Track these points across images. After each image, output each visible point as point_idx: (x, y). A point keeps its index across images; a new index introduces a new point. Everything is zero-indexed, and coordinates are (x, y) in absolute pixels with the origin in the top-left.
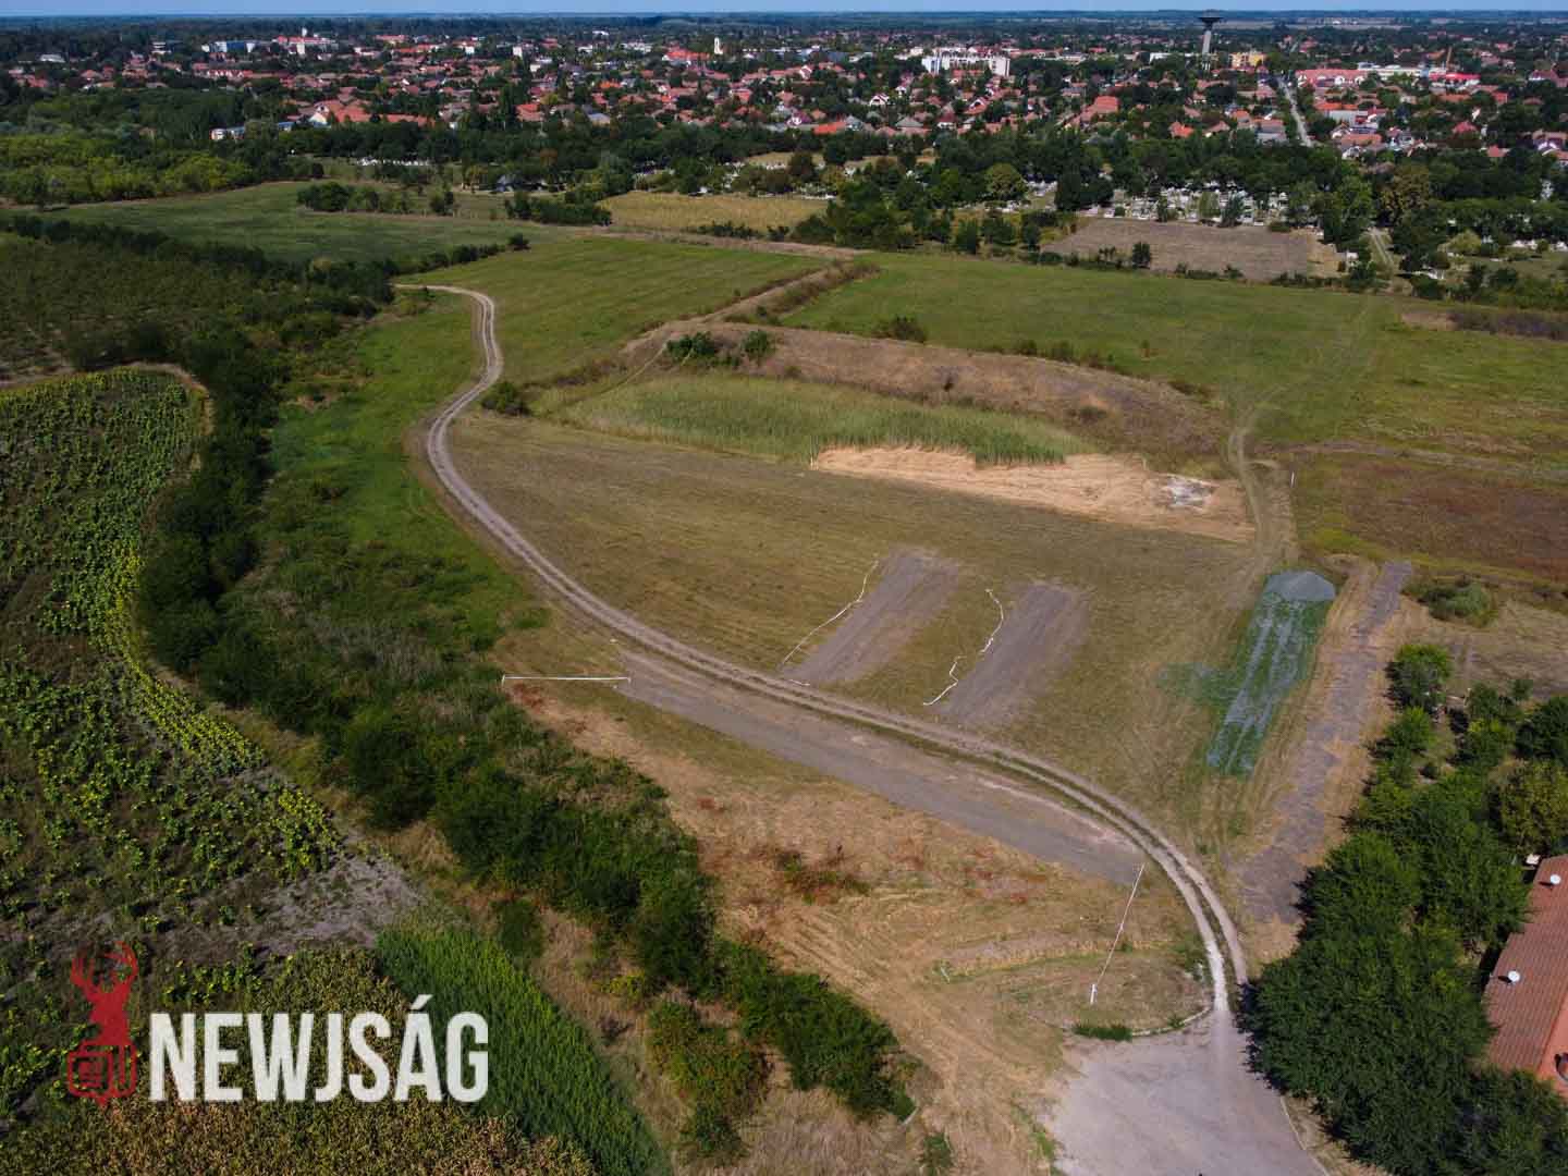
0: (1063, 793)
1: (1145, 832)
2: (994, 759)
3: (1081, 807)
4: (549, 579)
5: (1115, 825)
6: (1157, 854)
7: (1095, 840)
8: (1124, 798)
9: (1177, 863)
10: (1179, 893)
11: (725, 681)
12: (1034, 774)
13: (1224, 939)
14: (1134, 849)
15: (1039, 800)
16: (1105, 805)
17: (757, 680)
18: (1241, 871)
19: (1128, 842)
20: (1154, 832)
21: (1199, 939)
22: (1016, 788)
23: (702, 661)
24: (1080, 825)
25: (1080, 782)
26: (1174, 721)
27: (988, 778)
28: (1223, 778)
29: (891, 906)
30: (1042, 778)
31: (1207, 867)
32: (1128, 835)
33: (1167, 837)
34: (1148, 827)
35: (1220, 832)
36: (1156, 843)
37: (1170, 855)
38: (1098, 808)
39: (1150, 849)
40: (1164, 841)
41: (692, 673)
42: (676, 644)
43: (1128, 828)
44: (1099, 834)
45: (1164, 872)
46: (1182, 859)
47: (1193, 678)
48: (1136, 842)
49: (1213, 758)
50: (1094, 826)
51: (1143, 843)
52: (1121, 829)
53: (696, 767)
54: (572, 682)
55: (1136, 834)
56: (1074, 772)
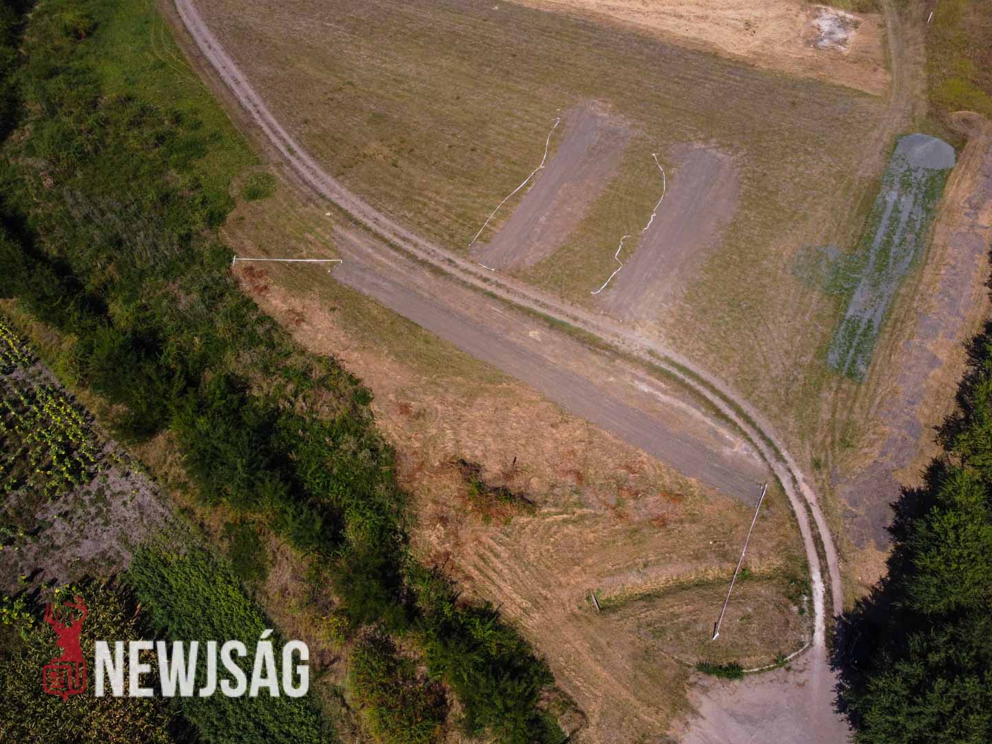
0: (704, 398)
1: (770, 443)
2: (648, 358)
3: (719, 414)
4: (274, 139)
5: (745, 434)
6: (779, 468)
7: (727, 451)
8: (755, 404)
9: (794, 480)
10: (793, 514)
11: (424, 263)
12: (680, 375)
13: (827, 567)
14: (759, 461)
15: (683, 405)
16: (739, 412)
17: (450, 261)
18: (847, 489)
19: (755, 455)
20: (778, 443)
21: (806, 567)
22: (665, 392)
23: (404, 239)
24: (716, 434)
25: (719, 384)
26: (803, 314)
27: (642, 380)
28: (840, 382)
29: (555, 528)
30: (688, 380)
31: (820, 484)
32: (756, 447)
33: (788, 449)
34: (772, 437)
35: (833, 442)
36: (779, 458)
37: (789, 470)
38: (732, 414)
39: (773, 462)
40: (784, 453)
41: (393, 253)
42: (383, 219)
43: (756, 438)
44: (731, 445)
45: (782, 489)
46: (799, 475)
47: (824, 262)
48: (762, 455)
49: (833, 357)
50: (728, 435)
51: (767, 456)
52: (750, 440)
53: (396, 366)
54: (292, 264)
55: (762, 445)
56: (715, 374)
